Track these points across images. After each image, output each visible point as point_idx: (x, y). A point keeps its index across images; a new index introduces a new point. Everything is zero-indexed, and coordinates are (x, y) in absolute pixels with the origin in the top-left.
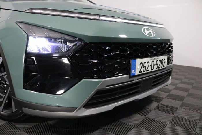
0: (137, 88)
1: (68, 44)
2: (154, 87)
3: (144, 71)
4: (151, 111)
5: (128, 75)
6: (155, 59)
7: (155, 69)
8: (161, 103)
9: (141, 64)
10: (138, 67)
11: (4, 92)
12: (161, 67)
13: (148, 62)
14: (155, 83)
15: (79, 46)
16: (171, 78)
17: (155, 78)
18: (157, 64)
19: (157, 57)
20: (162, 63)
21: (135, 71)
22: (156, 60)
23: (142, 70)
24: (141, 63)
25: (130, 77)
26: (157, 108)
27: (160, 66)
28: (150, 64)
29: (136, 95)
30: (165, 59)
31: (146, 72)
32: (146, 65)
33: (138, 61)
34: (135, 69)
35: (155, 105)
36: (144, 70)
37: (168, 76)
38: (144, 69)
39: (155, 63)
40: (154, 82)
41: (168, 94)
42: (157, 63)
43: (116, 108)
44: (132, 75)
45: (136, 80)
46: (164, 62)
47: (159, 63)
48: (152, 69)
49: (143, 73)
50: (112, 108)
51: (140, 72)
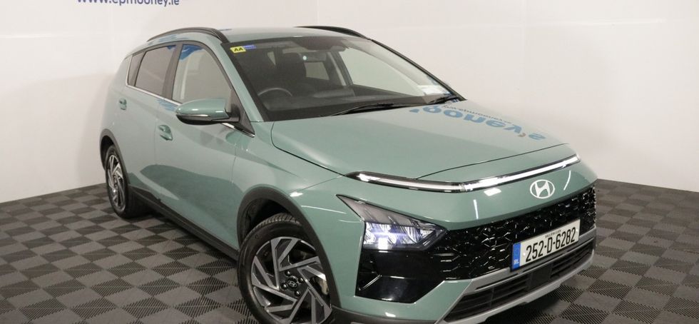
0: (524, 283)
1: (422, 232)
2: (556, 277)
3: (534, 258)
4: (552, 319)
5: (509, 268)
6: (554, 234)
7: (554, 250)
8: (575, 302)
9: (529, 249)
10: (524, 254)
11: (295, 293)
12: (567, 243)
13: (542, 242)
14: (557, 271)
15: (439, 236)
16: (595, 253)
17: (555, 263)
18: (558, 241)
19: (557, 230)
20: (569, 236)
21: (519, 261)
22: (556, 235)
23: (531, 257)
24: (530, 246)
25: (512, 271)
26: (567, 314)
27: (565, 242)
28: (546, 244)
29: (522, 296)
30: (574, 228)
31: (537, 258)
32: (537, 247)
33: (524, 245)
34: (518, 257)
35: (562, 306)
36: (535, 256)
37: (588, 251)
38: (534, 254)
39: (554, 240)
40: (553, 269)
41: (595, 279)
42: (559, 238)
43: (490, 319)
44: (513, 267)
45: (520, 274)
46: (572, 233)
47: (561, 239)
48: (548, 252)
49: (532, 260)
50: (484, 320)
51: (527, 260)
